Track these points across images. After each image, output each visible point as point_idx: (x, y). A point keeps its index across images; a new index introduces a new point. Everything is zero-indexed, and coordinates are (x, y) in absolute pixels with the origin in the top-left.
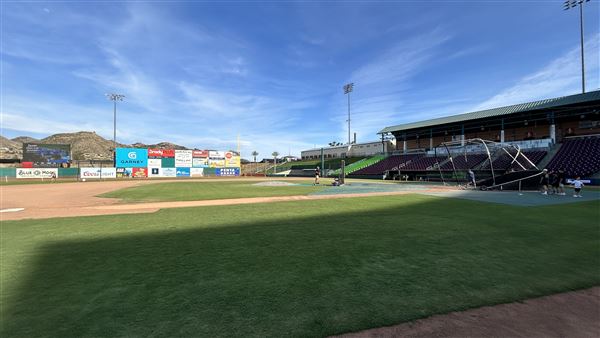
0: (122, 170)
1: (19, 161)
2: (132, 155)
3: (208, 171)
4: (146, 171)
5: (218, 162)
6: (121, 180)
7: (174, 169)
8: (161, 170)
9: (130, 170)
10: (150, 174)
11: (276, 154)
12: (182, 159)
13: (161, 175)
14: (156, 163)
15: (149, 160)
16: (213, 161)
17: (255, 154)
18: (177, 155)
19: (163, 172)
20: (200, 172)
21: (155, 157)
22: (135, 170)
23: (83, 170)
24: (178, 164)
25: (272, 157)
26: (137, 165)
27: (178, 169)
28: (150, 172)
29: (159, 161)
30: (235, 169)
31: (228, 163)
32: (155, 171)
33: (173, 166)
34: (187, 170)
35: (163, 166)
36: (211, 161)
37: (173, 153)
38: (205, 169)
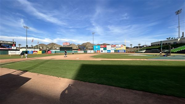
1: (78, 49)
2: (97, 47)
3: (115, 51)
4: (100, 51)
5: (118, 48)
6: (95, 53)
7: (106, 51)
9: (96, 51)
10: (101, 52)
11: (139, 44)
12: (109, 48)
13: (103, 52)
14: (102, 49)
17: (131, 45)
19: (104, 51)
20: (113, 51)
21: (102, 47)
23: (88, 51)
25: (138, 46)
26: (98, 50)
27: (107, 50)
28: (101, 51)
29: (103, 49)
30: (124, 50)
31: (122, 48)
32: (102, 51)
33: (106, 50)
34: (110, 51)
36: (116, 48)
37: (106, 46)
38: (115, 50)
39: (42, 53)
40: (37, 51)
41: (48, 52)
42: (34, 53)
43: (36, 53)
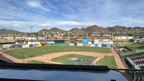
0: (83, 44)
4: (88, 45)
5: (106, 43)
7: (94, 44)
8: (91, 44)
9: (85, 44)
15: (89, 42)
16: (104, 42)
18: (95, 41)
22: (86, 44)
24: (95, 43)
26: (86, 43)
27: (95, 44)
30: (111, 45)
31: (109, 43)
32: (90, 45)
34: (97, 45)
35: (92, 43)
36: (103, 42)
37: (94, 40)
38: (102, 45)
39: (42, 46)
40: (38, 44)
41: (45, 44)
42: (36, 45)
43: (37, 45)
